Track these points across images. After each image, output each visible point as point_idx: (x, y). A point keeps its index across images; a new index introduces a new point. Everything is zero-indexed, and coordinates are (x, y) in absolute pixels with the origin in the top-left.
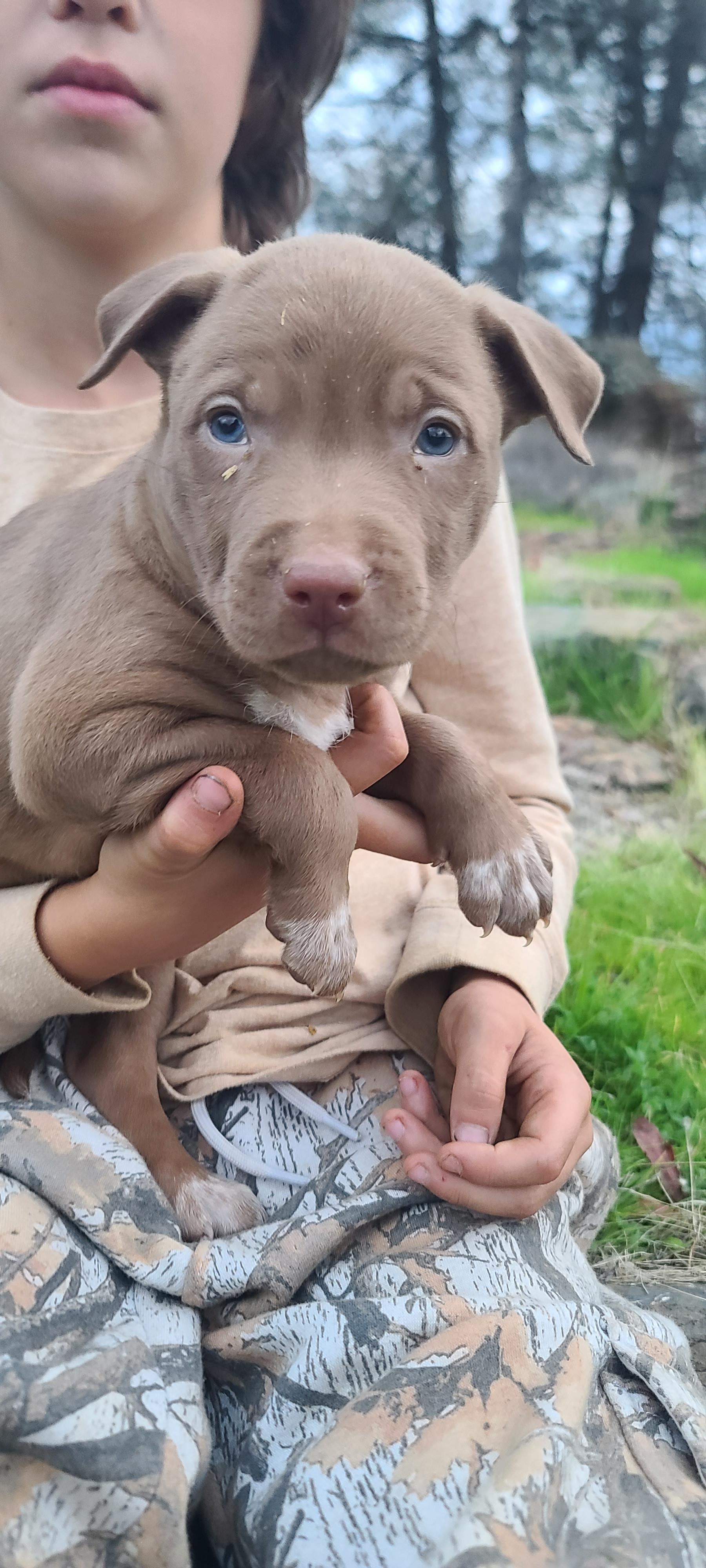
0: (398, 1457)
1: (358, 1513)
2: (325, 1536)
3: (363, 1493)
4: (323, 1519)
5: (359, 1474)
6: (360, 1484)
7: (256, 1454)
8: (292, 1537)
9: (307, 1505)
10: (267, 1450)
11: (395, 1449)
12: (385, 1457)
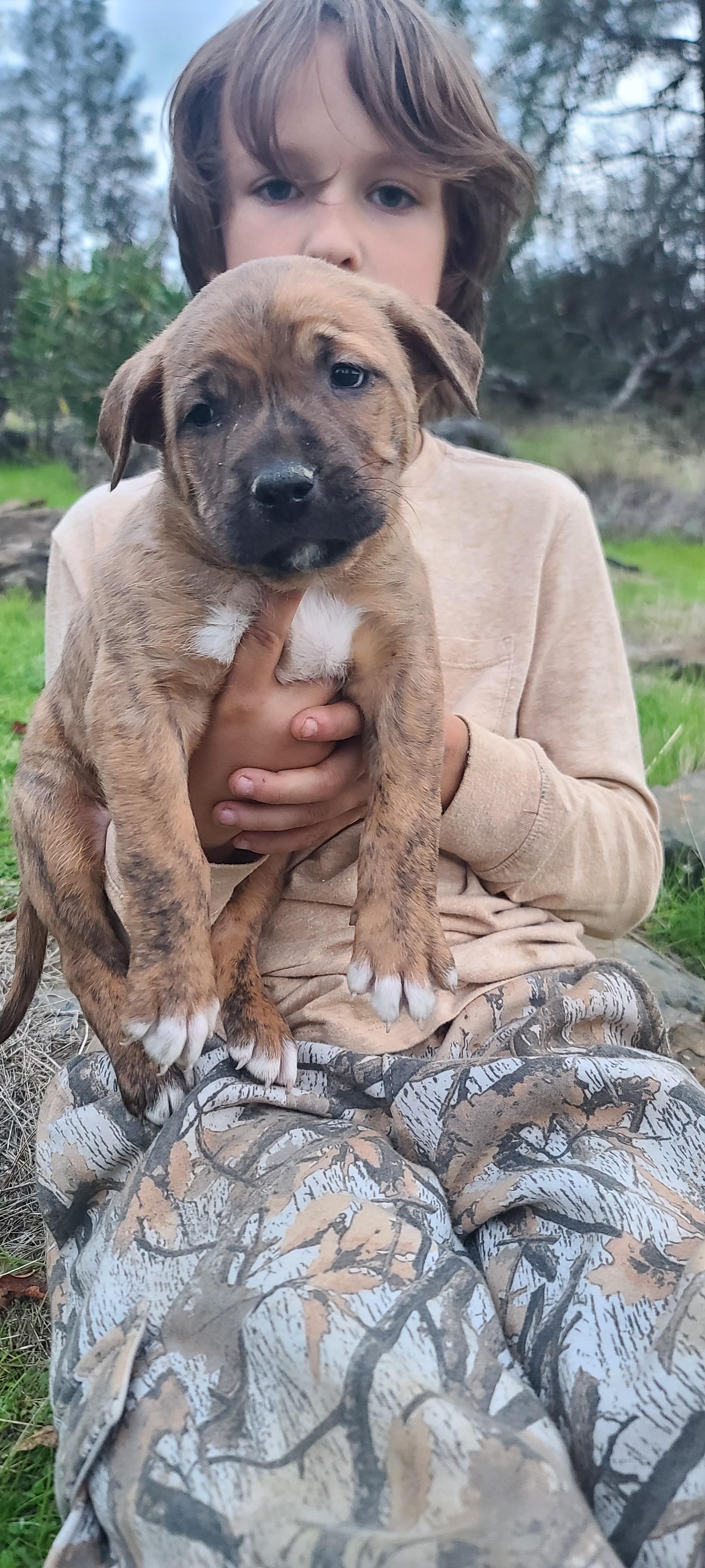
0: (660, 1309)
1: (626, 1337)
2: (597, 1338)
3: (631, 1325)
4: (597, 1324)
5: (630, 1310)
6: (629, 1317)
7: (550, 1264)
8: (571, 1326)
9: (586, 1310)
10: (557, 1262)
11: (659, 1304)
12: (650, 1307)
